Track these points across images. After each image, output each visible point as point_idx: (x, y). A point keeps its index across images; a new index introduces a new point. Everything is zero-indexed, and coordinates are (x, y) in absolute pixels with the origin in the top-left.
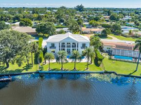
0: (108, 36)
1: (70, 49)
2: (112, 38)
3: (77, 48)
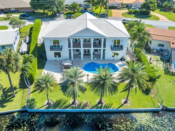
0: (152, 13)
1: (89, 50)
2: (157, 19)
3: (102, 48)
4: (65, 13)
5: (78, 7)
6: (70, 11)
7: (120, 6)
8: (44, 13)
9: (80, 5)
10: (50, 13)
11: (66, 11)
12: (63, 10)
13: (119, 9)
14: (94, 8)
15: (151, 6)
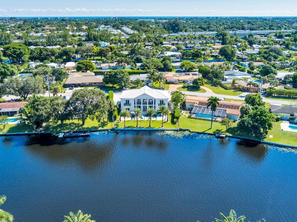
1: (146, 107)
3: (154, 105)
4: (130, 87)
5: (141, 82)
6: (134, 85)
7: (177, 82)
8: (113, 87)
9: (143, 81)
10: (118, 87)
11: (131, 85)
12: (128, 84)
13: (176, 84)
14: (154, 83)
15: (198, 81)
